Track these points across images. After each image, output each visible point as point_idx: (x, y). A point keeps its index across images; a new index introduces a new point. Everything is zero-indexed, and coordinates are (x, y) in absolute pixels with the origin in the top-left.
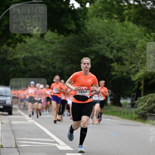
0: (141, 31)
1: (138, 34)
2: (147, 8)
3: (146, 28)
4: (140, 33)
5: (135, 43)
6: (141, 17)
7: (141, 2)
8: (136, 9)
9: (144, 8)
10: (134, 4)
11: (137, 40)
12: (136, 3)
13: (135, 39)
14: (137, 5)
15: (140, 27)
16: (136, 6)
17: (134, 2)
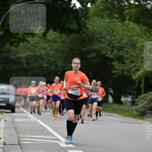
0: (141, 30)
1: (138, 33)
2: (147, 8)
3: (146, 27)
4: (140, 32)
5: (135, 42)
6: (142, 17)
7: (141, 2)
8: (136, 9)
9: (144, 8)
10: (134, 4)
11: (137, 40)
12: (137, 3)
13: (135, 38)
14: (137, 4)
15: (140, 26)
16: (136, 6)
17: (134, 2)
